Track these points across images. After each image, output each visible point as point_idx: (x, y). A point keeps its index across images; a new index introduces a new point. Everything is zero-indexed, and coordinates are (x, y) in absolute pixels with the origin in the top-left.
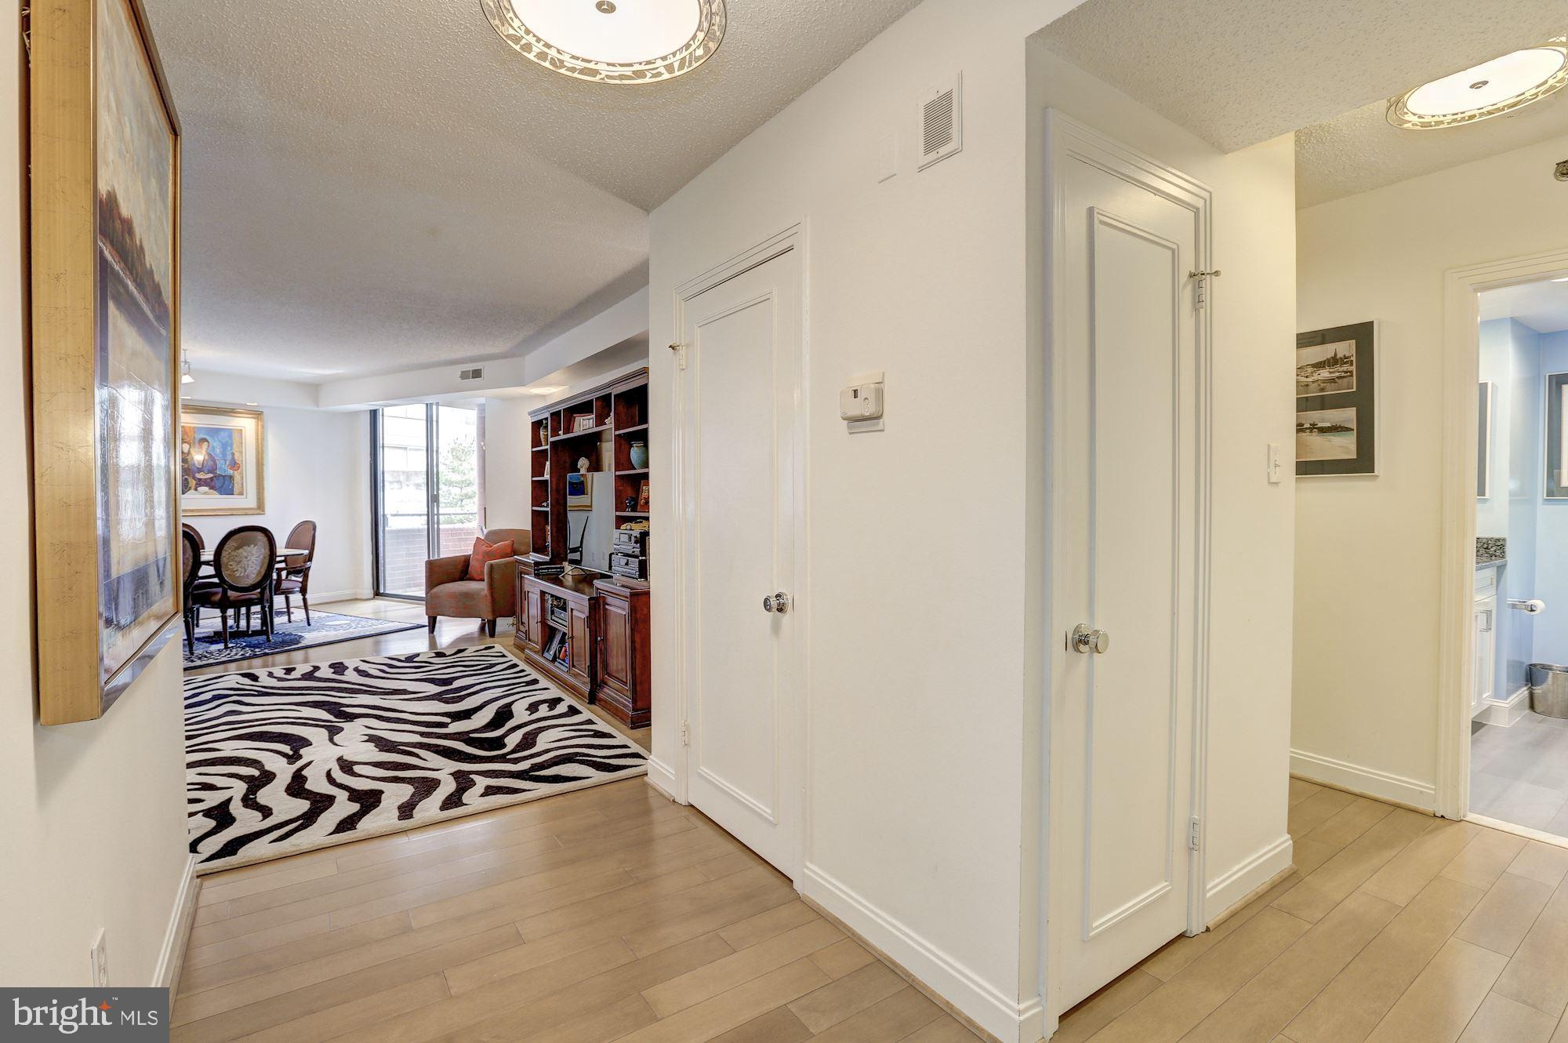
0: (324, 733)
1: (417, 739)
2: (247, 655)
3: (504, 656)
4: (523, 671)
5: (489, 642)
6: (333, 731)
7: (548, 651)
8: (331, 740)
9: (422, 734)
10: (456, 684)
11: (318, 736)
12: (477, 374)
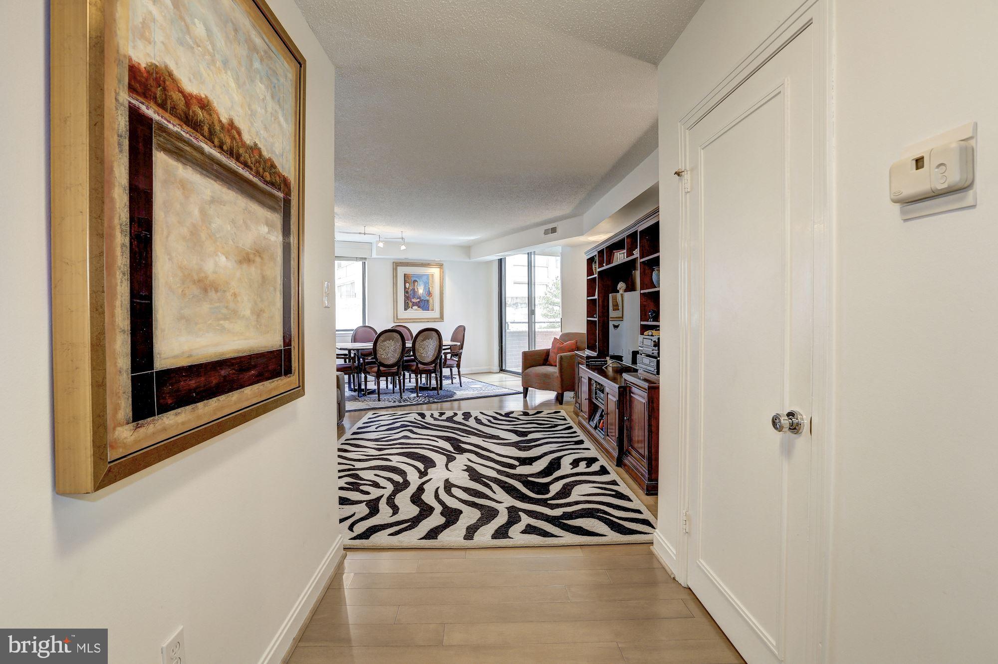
0: (444, 458)
1: (494, 474)
2: (426, 402)
3: (565, 419)
4: (575, 432)
5: (558, 408)
6: (450, 459)
7: (592, 421)
8: (447, 466)
9: (499, 472)
10: (530, 437)
11: (440, 460)
12: (554, 230)
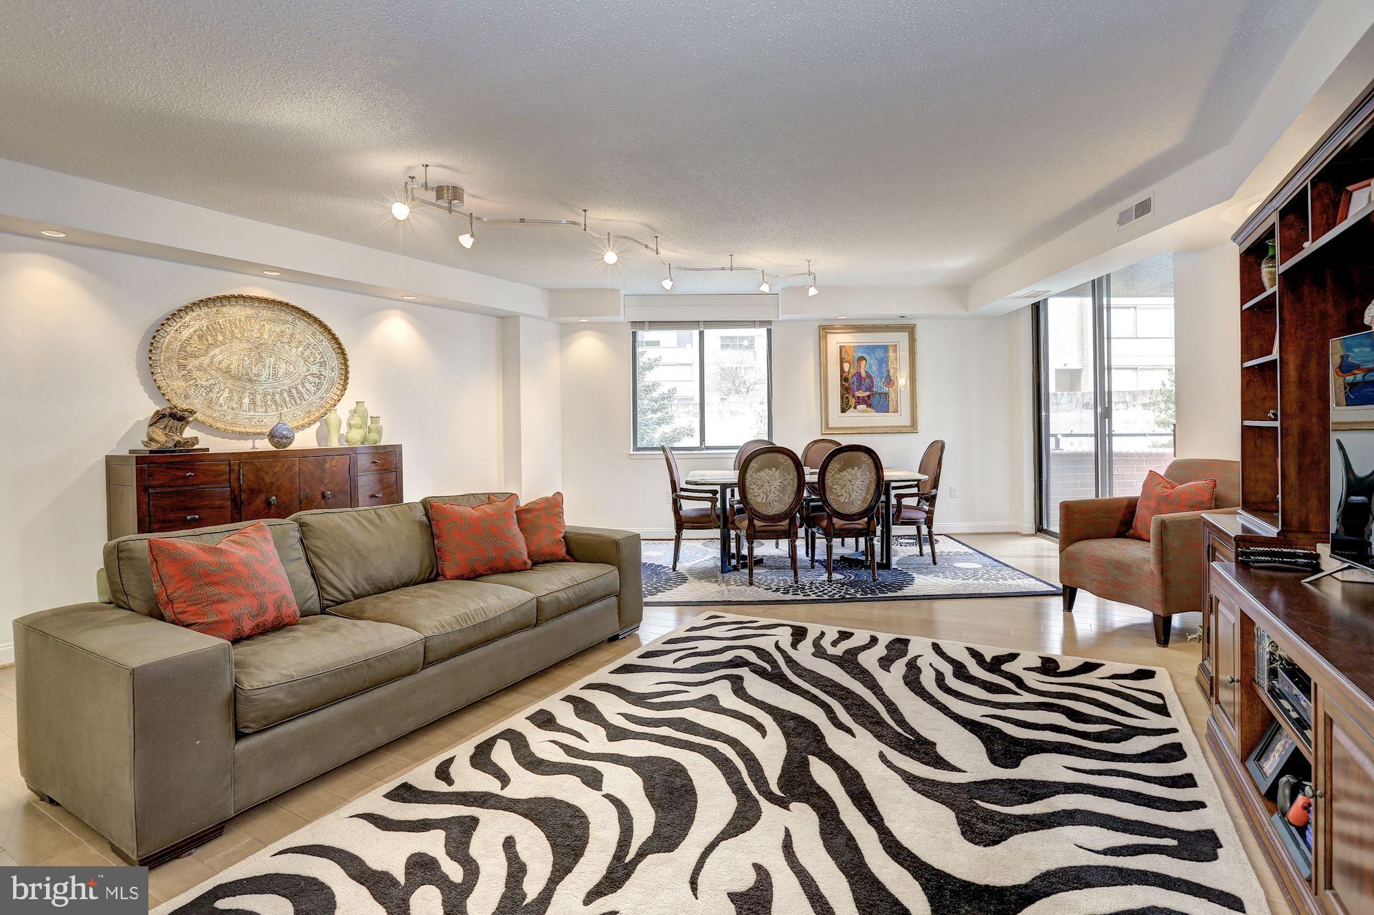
3: (1162, 710)
4: (1187, 781)
5: (1148, 655)
7: (1258, 758)
12: (1143, 208)
